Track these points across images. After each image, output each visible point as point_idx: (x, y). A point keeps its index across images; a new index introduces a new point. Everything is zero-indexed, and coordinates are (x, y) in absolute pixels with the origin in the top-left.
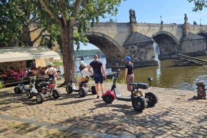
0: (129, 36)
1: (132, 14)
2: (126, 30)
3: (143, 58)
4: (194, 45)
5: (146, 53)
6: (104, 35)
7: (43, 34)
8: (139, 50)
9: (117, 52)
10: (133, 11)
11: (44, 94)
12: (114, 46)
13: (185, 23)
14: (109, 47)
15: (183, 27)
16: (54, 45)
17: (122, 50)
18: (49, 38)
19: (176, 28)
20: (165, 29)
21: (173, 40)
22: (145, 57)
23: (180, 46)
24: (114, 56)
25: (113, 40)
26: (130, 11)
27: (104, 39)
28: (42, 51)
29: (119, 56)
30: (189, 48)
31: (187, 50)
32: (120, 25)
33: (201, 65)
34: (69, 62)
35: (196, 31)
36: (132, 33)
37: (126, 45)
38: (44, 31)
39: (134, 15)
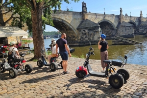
0: (82, 22)
1: (84, 6)
2: (79, 17)
3: (91, 39)
4: (126, 30)
5: (94, 35)
6: (63, 20)
7: (14, 16)
8: (88, 33)
9: (73, 33)
10: (85, 3)
11: (17, 69)
12: (70, 29)
13: (120, 15)
14: (67, 30)
15: (119, 17)
16: (24, 26)
17: (76, 32)
18: (19, 20)
19: (114, 18)
20: (107, 18)
21: (112, 26)
22: (93, 38)
23: (117, 30)
24: (70, 36)
25: (70, 24)
26: (83, 3)
27: (63, 23)
28: (14, 30)
29: (74, 37)
30: (122, 32)
31: (121, 34)
32: (75, 13)
33: (133, 44)
34: (39, 40)
35: (127, 21)
36: (83, 20)
37: (79, 29)
38: (15, 13)
39: (85, 6)
